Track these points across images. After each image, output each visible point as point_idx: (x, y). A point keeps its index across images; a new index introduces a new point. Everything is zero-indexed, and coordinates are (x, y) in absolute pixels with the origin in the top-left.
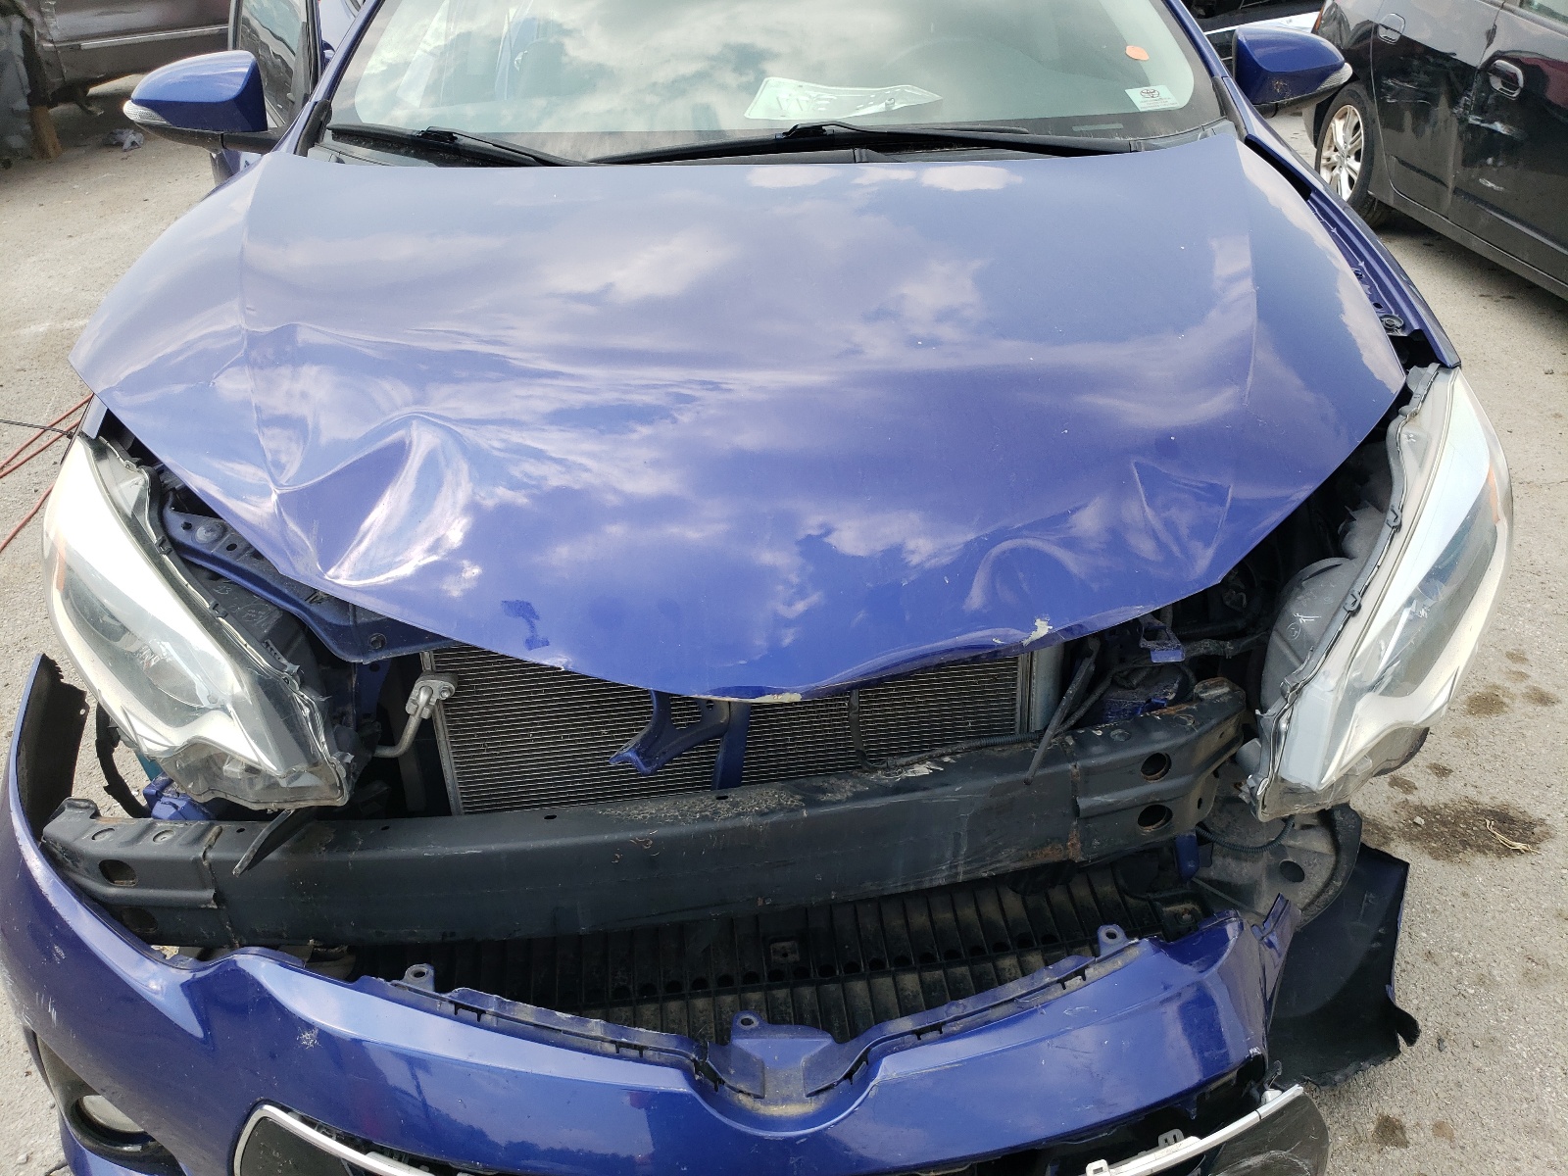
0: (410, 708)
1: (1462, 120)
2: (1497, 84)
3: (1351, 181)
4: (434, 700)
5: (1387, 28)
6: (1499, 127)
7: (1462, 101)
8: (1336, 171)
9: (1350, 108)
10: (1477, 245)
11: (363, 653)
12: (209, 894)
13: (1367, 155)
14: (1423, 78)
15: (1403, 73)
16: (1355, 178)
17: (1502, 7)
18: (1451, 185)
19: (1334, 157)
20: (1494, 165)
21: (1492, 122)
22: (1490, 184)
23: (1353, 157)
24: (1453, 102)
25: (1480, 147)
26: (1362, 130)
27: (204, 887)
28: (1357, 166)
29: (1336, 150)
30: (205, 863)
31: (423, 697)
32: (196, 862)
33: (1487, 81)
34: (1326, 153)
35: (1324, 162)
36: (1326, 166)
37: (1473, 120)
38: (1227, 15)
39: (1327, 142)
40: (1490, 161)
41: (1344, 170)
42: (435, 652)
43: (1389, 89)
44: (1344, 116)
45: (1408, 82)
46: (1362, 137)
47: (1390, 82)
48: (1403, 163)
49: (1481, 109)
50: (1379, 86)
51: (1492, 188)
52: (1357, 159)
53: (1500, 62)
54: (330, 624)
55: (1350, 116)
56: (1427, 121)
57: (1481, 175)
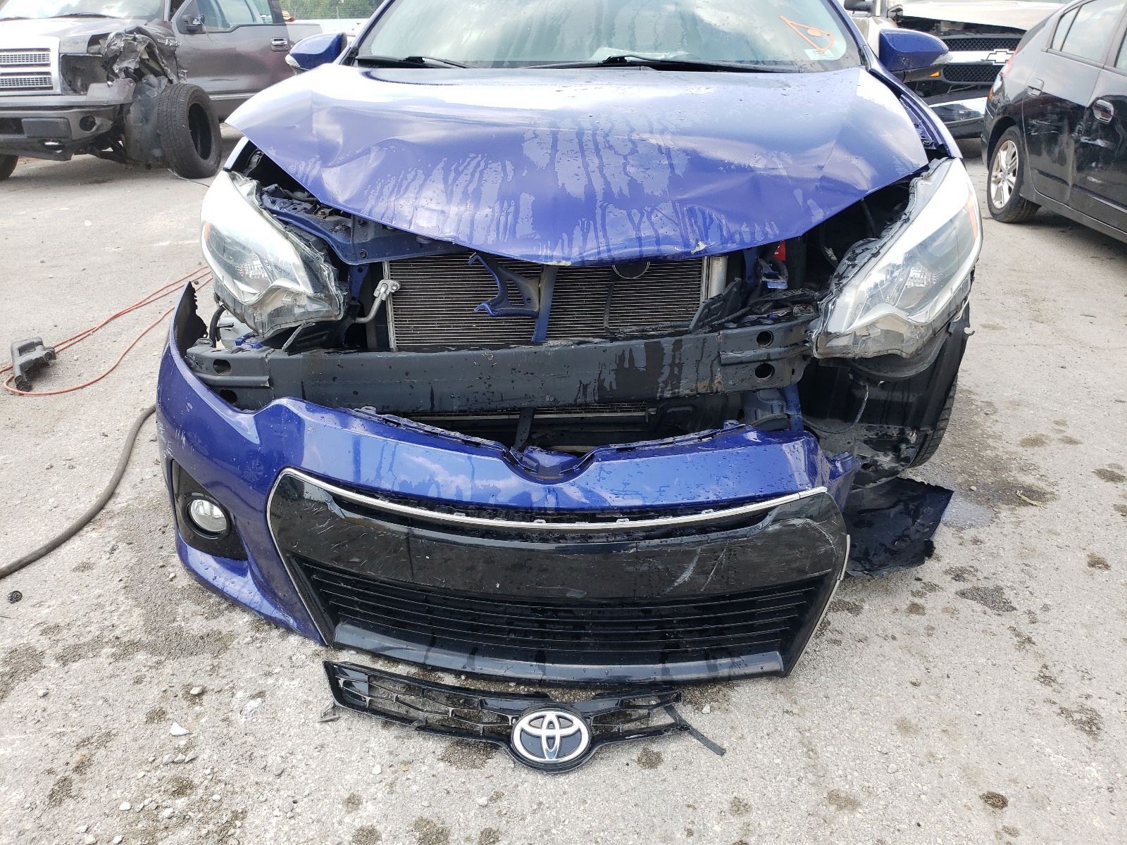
0: (376, 294)
1: (1077, 141)
2: (1098, 115)
3: (1010, 189)
4: (388, 293)
5: (1033, 88)
6: (1099, 142)
7: (1077, 128)
8: (1001, 184)
9: (1010, 143)
10: (1086, 221)
11: (356, 260)
12: (266, 378)
13: (1019, 173)
14: (1055, 117)
15: (1042, 115)
16: (1012, 187)
17: (1103, 68)
18: (1070, 184)
19: (1000, 175)
20: (1097, 166)
21: (1094, 140)
22: (1094, 180)
23: (1011, 174)
24: (1072, 130)
25: (1087, 157)
26: (1017, 156)
27: (264, 375)
28: (1014, 179)
29: (1001, 171)
30: (267, 360)
31: (383, 290)
32: (262, 359)
33: (1092, 114)
34: (994, 173)
35: (993, 179)
36: (995, 182)
37: (1084, 139)
38: (938, 96)
39: (995, 166)
40: (1094, 164)
41: (1005, 183)
42: (390, 262)
43: (1033, 126)
44: (1006, 149)
45: (1045, 121)
46: (1017, 160)
47: (1034, 122)
48: (1041, 172)
49: (1088, 132)
50: (1027, 125)
51: (1095, 182)
52: (1014, 175)
53: (1100, 102)
54: (340, 243)
55: (1010, 147)
56: (1056, 144)
57: (1088, 175)
